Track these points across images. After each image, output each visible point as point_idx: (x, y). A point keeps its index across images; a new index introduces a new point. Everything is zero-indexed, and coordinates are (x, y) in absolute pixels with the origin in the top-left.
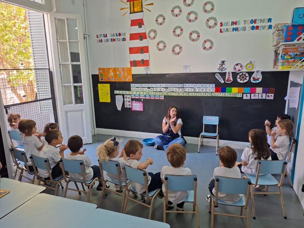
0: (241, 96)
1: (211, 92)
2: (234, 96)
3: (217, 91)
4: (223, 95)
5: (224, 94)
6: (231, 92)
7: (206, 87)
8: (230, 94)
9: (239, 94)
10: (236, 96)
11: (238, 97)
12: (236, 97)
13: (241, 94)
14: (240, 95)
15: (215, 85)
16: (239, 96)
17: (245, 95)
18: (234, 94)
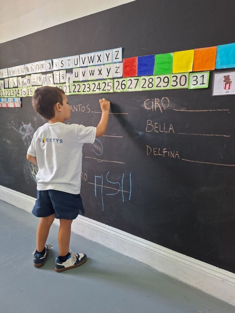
0: (206, 86)
1: (114, 78)
2: (179, 87)
3: (128, 72)
4: (146, 85)
5: (147, 83)
6: (169, 70)
7: (99, 63)
8: (166, 80)
9: (199, 75)
10: (186, 87)
11: (192, 87)
12: (187, 89)
13: (207, 75)
14: (200, 80)
15: (123, 50)
16: (199, 86)
17: (219, 78)
18: (179, 76)
